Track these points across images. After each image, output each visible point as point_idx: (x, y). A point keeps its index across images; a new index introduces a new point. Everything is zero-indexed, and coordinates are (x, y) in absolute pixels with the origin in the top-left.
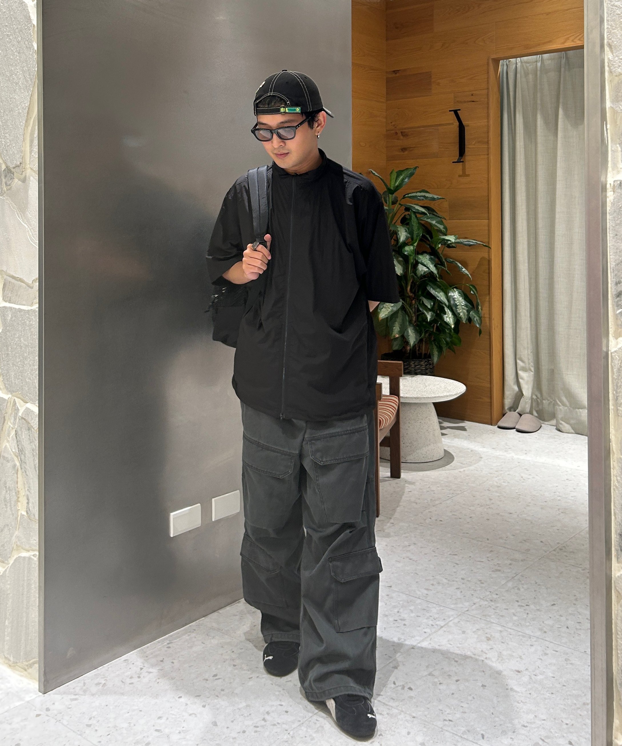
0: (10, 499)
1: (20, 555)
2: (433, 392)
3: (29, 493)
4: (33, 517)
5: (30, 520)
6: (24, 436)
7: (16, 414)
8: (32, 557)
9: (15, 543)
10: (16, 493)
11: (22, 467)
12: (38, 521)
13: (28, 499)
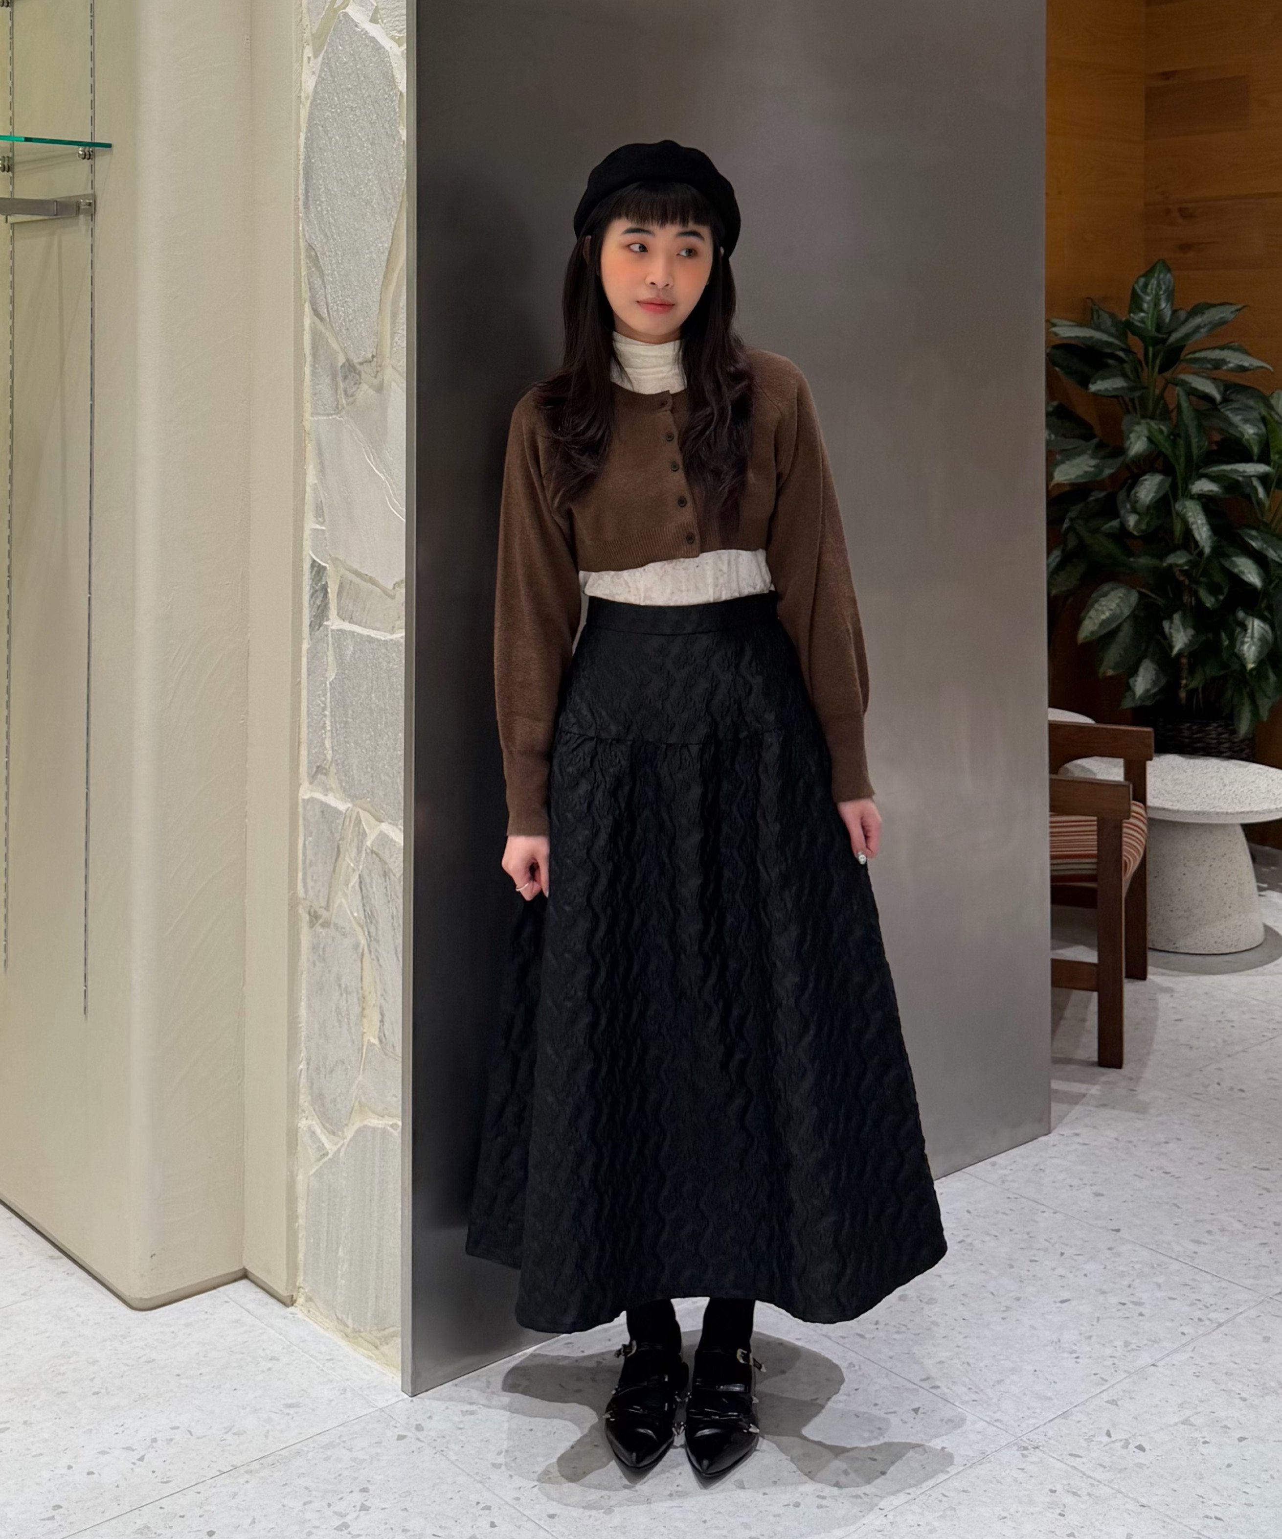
0: (347, 1010)
1: (365, 1123)
2: (1239, 802)
3: (383, 1002)
4: (391, 1050)
5: (386, 1054)
6: (377, 889)
7: (361, 842)
8: (389, 1128)
9: (356, 1098)
10: (358, 999)
11: (373, 951)
12: (400, 1060)
13: (382, 1014)
